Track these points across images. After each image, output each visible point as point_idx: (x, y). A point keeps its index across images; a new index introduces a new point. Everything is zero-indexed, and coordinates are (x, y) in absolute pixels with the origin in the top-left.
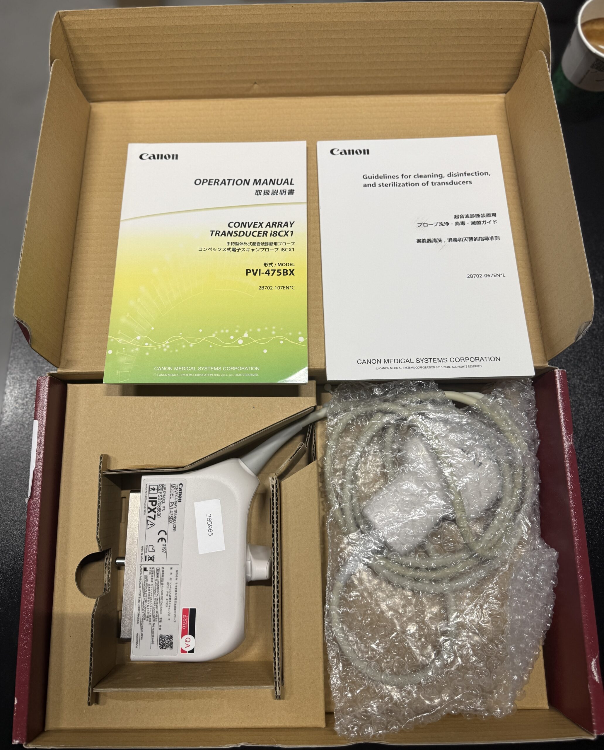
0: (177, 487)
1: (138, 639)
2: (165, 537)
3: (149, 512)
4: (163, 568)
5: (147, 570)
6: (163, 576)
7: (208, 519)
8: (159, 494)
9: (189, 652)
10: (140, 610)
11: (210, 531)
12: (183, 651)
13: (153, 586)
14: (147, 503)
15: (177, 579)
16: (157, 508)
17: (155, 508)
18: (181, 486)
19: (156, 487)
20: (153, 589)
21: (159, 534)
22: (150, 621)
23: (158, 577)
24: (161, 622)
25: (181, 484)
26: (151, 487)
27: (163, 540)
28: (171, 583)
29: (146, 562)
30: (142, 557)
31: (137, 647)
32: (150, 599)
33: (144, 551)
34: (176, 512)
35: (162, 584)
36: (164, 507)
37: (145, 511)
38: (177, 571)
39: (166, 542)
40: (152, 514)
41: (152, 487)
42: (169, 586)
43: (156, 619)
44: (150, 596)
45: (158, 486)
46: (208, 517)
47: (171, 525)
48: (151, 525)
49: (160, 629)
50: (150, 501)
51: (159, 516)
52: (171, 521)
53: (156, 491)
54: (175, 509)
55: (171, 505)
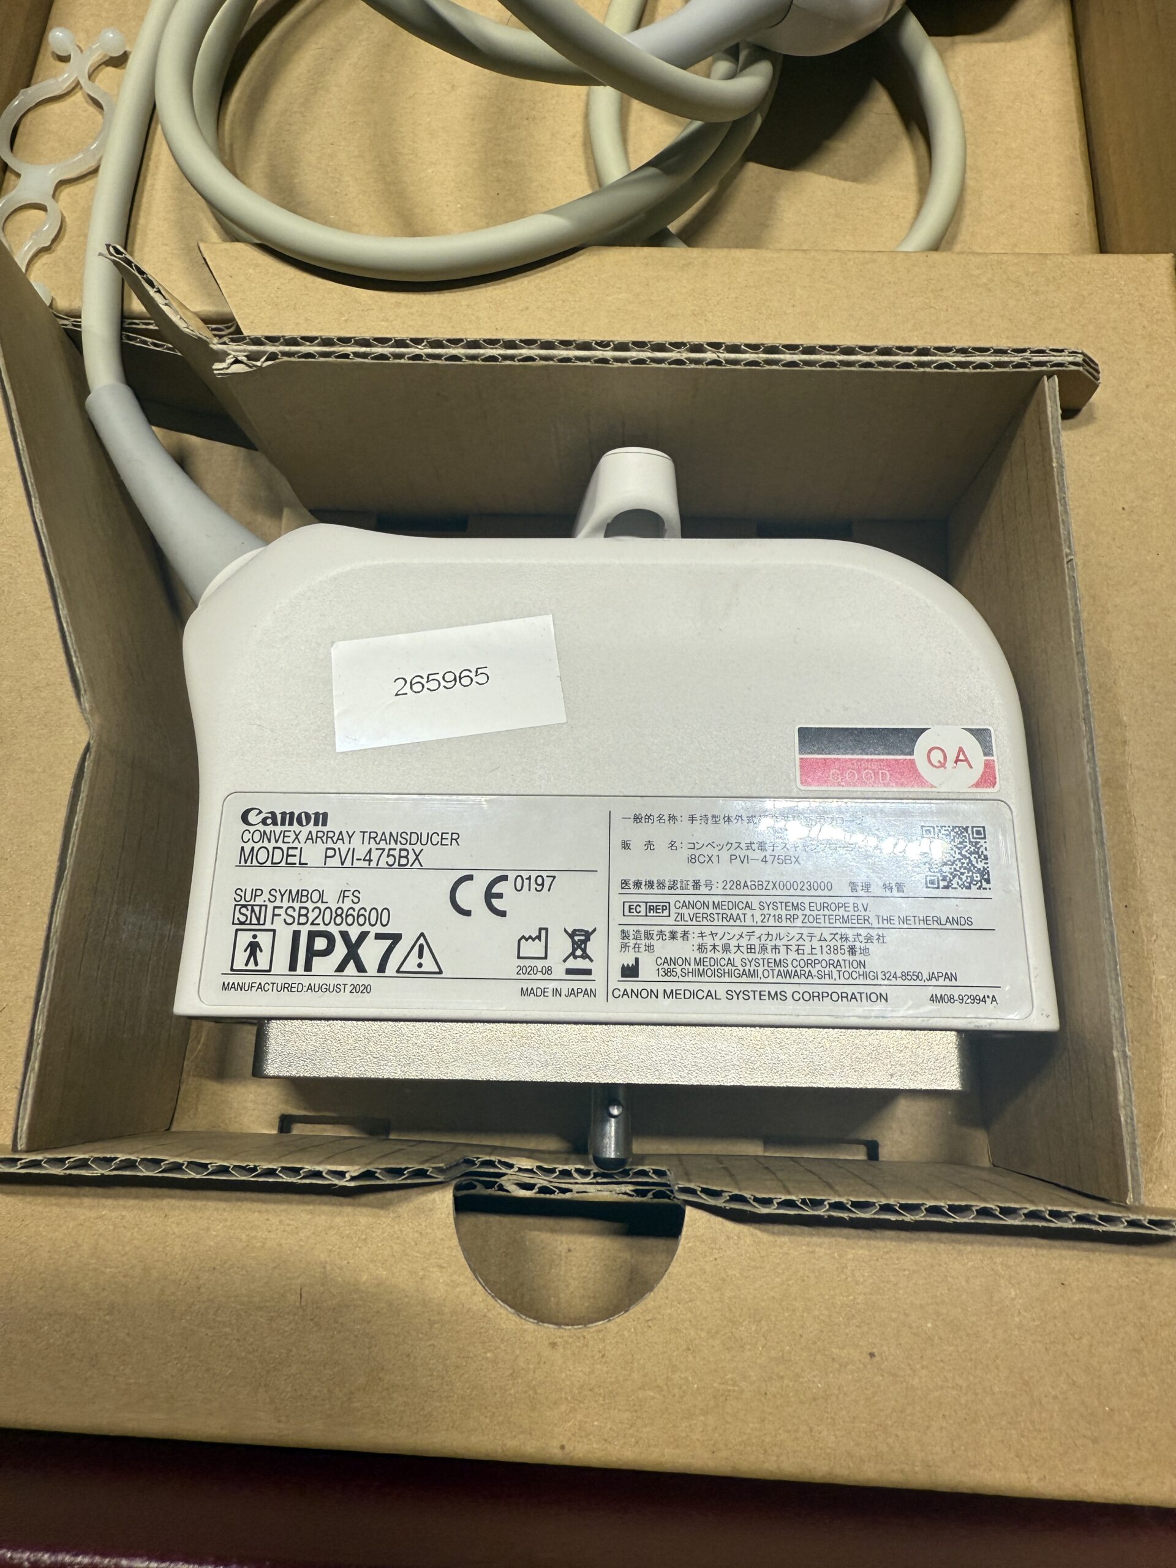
0: (257, 837)
1: (956, 992)
2: (482, 881)
3: (361, 968)
4: (625, 883)
5: (632, 962)
6: (661, 885)
7: (417, 687)
8: (278, 924)
9: (987, 751)
10: (820, 989)
11: (465, 681)
12: (988, 778)
13: (707, 931)
14: (316, 981)
15: (672, 818)
16: (344, 927)
17: (345, 935)
18: (252, 817)
19: (245, 938)
20: (720, 931)
21: (467, 913)
22: (869, 939)
23: (666, 907)
24: (867, 887)
25: (245, 818)
26: (239, 964)
27: (495, 890)
28: (693, 846)
29: (597, 967)
30: (572, 993)
31: (994, 999)
32: (770, 944)
33: (542, 985)
34: (372, 837)
35: (697, 884)
36: (343, 894)
37: (355, 989)
38: (637, 818)
39: (504, 878)
40: (371, 952)
41: (241, 957)
42: (708, 851)
43: (855, 906)
44: (754, 941)
45: (241, 925)
46: (407, 689)
47: (431, 855)
48: (421, 956)
49: (900, 887)
50: (308, 967)
51: (382, 914)
52: (412, 857)
53: (264, 939)
54: (357, 838)
55: (336, 861)
